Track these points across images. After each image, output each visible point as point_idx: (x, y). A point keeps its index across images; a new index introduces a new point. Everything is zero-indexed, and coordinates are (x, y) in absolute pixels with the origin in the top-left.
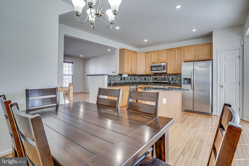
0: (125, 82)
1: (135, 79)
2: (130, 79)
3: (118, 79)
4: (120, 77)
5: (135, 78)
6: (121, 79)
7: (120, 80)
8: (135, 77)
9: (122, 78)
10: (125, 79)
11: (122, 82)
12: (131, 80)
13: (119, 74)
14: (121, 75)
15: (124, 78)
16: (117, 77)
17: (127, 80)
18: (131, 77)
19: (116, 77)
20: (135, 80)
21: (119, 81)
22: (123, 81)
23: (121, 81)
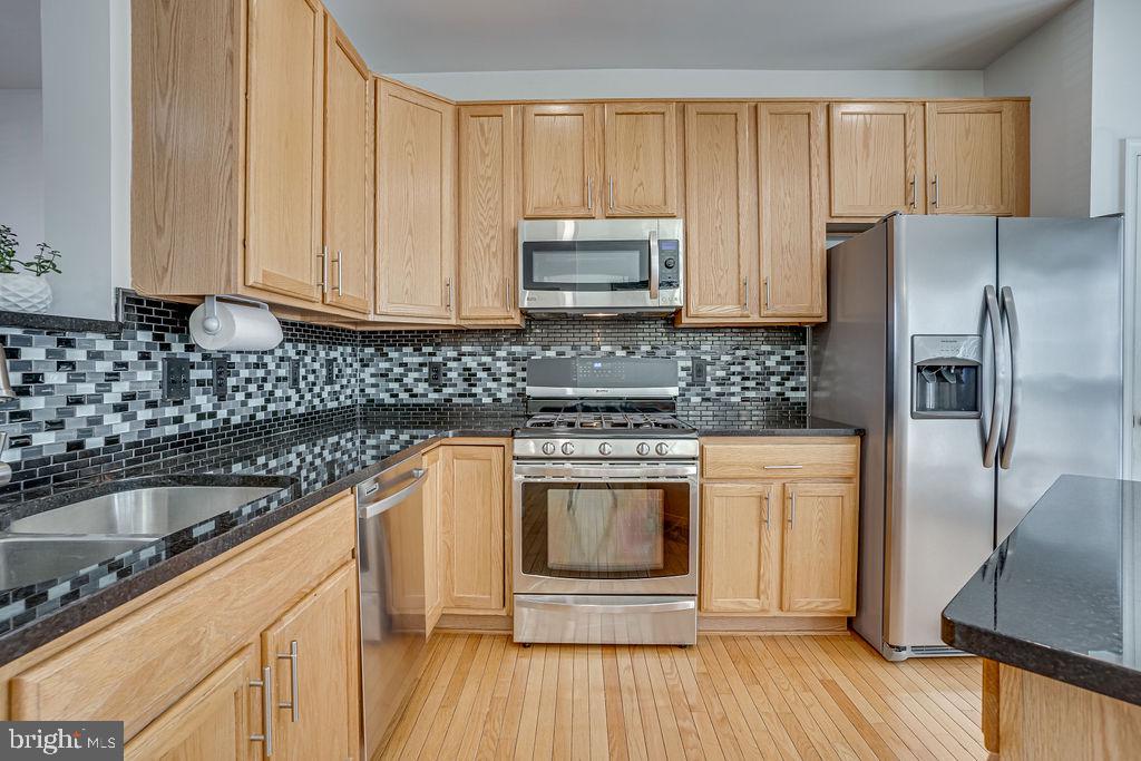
0: (236, 420)
1: (330, 372)
2: (282, 372)
3: (121, 388)
4: (158, 356)
5: (330, 363)
6: (176, 382)
7: (156, 394)
8: (333, 354)
9: (195, 357)
10: (231, 381)
11: (190, 418)
12: (296, 381)
13: (132, 301)
14: (171, 317)
15: (222, 365)
16: (104, 344)
17: (252, 388)
18: (292, 353)
19: (77, 355)
20: (330, 381)
21: (144, 415)
22: (204, 401)
23: (171, 412)
